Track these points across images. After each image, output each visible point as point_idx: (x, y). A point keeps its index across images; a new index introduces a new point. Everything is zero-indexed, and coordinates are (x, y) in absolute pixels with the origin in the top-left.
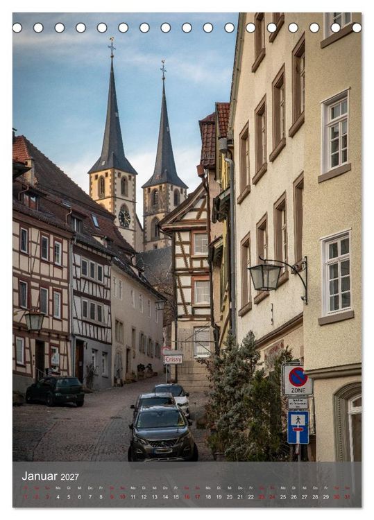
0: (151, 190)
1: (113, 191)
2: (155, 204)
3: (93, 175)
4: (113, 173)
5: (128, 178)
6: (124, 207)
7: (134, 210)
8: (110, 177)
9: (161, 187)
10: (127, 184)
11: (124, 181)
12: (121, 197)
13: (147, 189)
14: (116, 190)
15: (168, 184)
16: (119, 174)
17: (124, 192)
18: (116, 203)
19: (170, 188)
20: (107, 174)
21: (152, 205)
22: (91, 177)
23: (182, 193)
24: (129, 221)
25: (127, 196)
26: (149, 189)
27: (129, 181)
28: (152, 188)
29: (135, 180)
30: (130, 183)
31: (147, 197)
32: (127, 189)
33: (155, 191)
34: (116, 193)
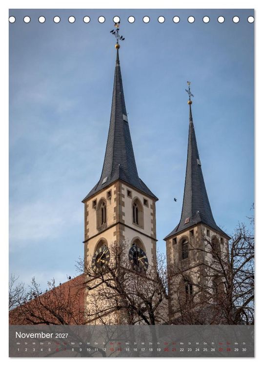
0: (178, 240)
1: (120, 214)
2: (183, 258)
3: (90, 203)
4: (119, 189)
5: (142, 202)
6: (137, 242)
7: (154, 251)
8: (114, 196)
9: (192, 232)
10: (142, 211)
11: (136, 204)
12: (133, 226)
13: (171, 240)
14: (124, 214)
15: (202, 226)
16: (129, 193)
17: (136, 219)
18: (124, 233)
19: (205, 232)
20: (109, 193)
21: (180, 259)
22: (86, 207)
23: (222, 243)
24: (147, 266)
25: (142, 227)
26: (175, 240)
27: (144, 207)
28: (179, 237)
29: (153, 207)
30: (146, 211)
31: (172, 251)
32: (142, 219)
33: (184, 240)
34: (124, 218)
